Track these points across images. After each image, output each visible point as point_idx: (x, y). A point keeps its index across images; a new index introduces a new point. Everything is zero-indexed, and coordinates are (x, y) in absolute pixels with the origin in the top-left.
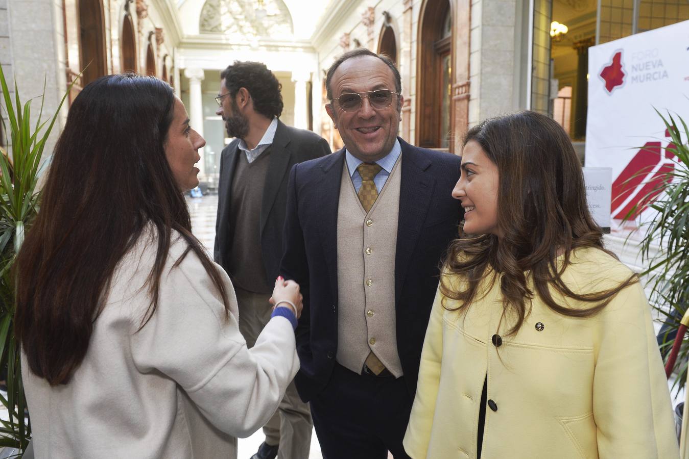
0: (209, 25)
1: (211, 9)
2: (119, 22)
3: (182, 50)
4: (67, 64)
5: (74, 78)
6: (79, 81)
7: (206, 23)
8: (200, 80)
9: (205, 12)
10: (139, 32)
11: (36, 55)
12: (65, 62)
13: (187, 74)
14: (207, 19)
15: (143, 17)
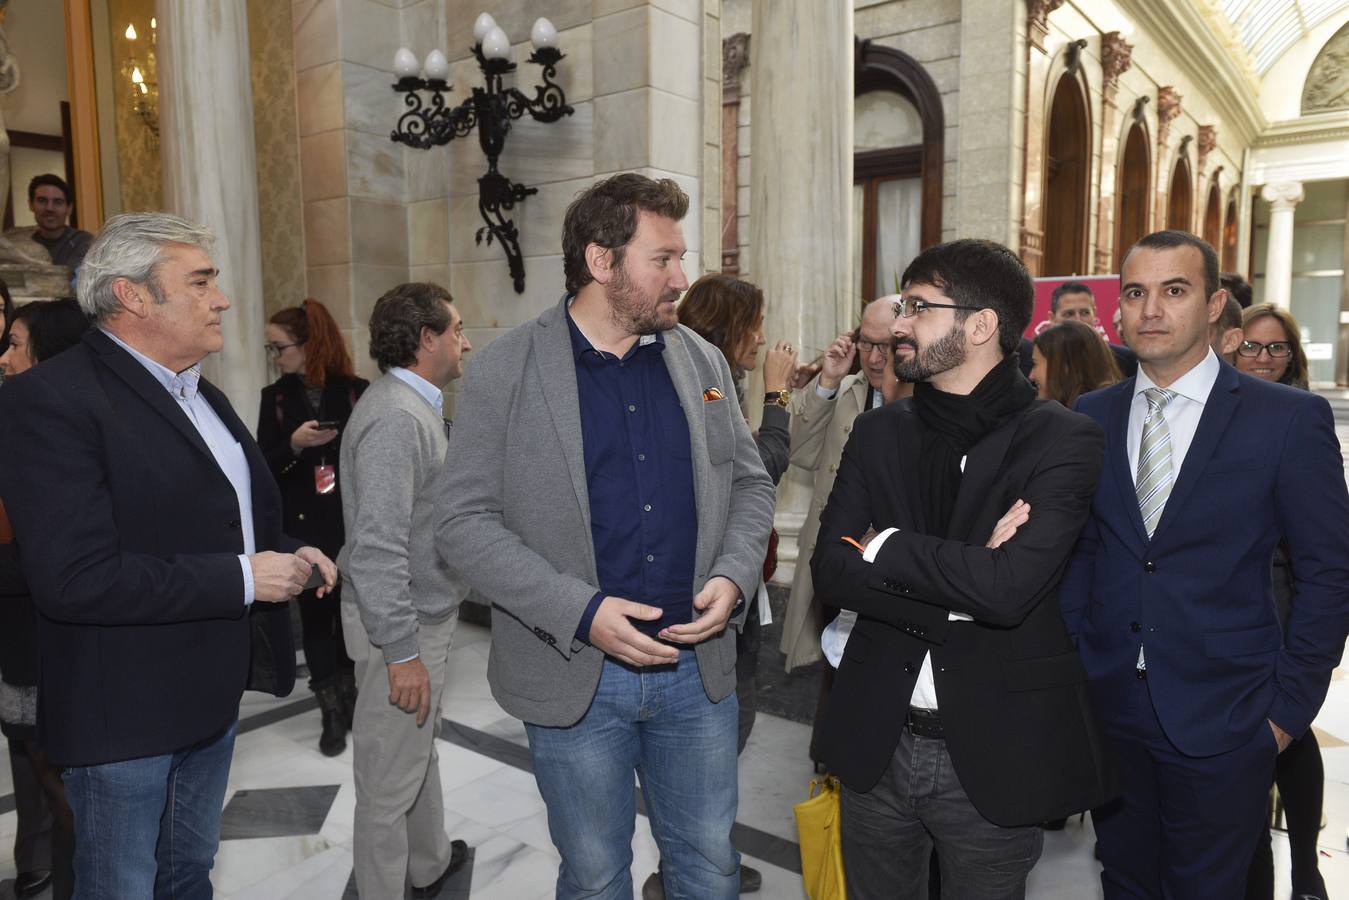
0: (1325, 95)
1: (1333, 63)
2: (1119, 140)
3: (1262, 152)
4: (1022, 222)
5: (1030, 240)
6: (1037, 242)
7: (1317, 92)
8: (1294, 204)
9: (1318, 71)
10: (1160, 143)
11: (984, 216)
12: (1019, 219)
13: (1268, 195)
14: (1319, 84)
15: (1170, 119)
